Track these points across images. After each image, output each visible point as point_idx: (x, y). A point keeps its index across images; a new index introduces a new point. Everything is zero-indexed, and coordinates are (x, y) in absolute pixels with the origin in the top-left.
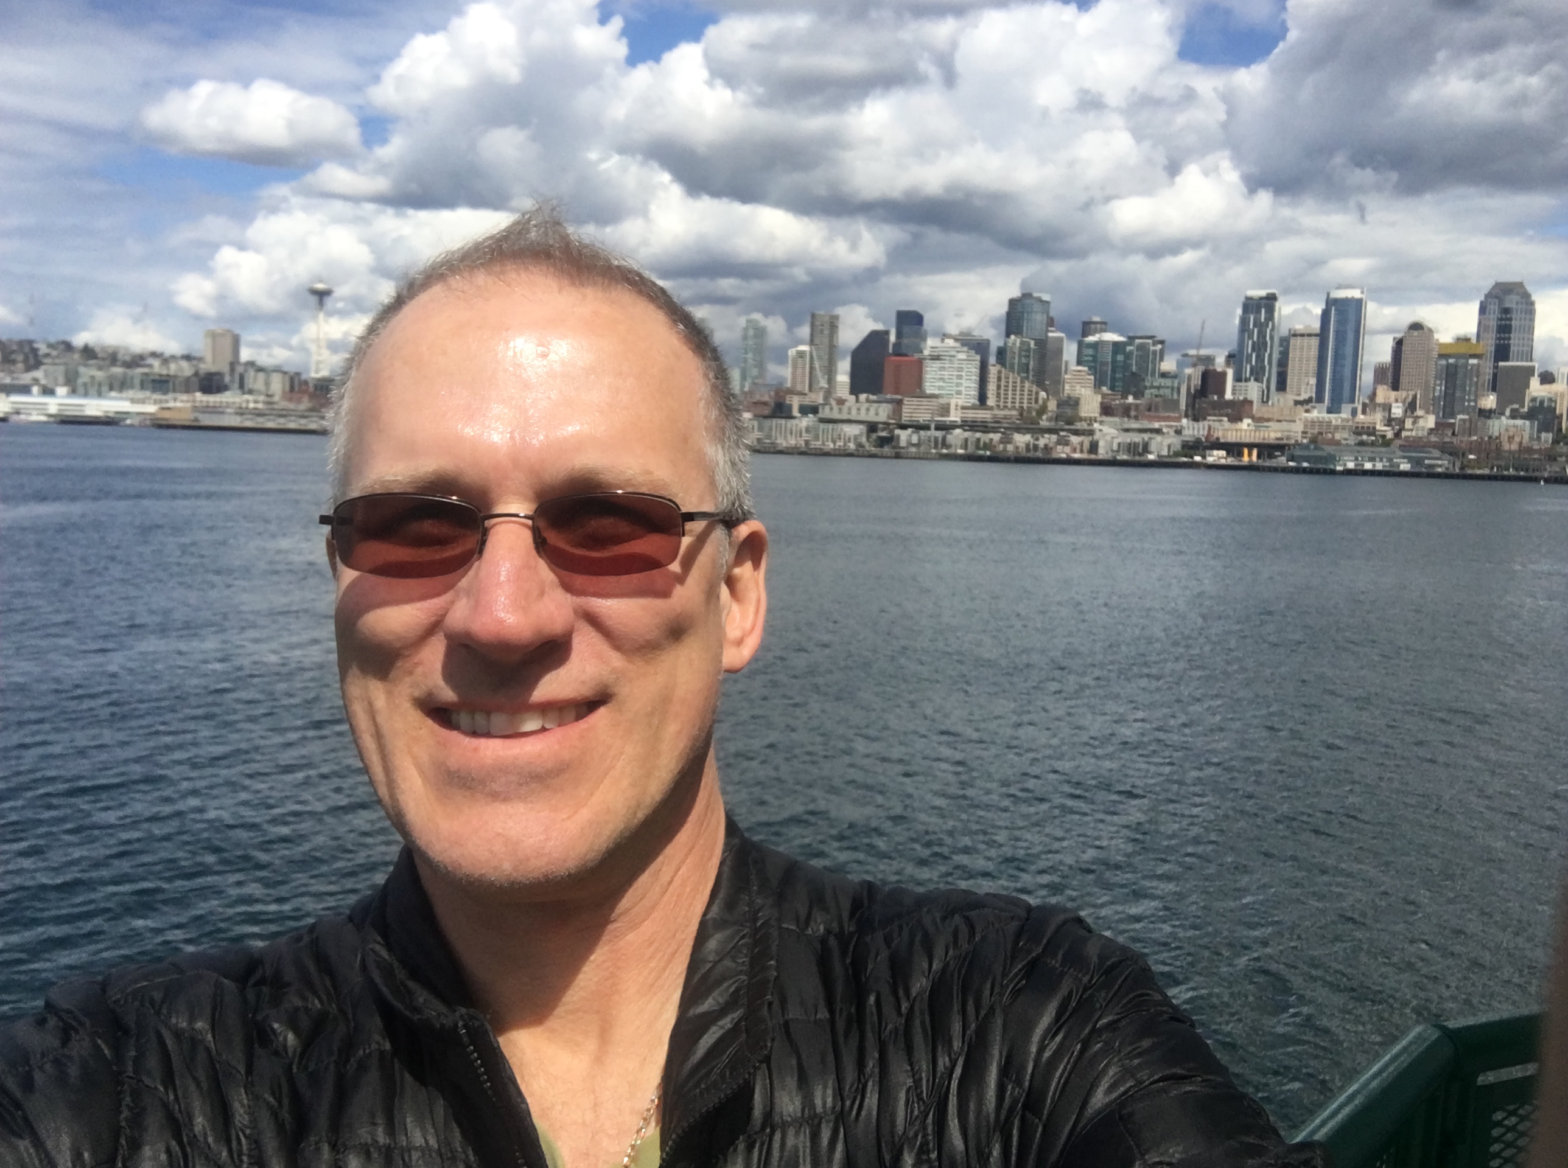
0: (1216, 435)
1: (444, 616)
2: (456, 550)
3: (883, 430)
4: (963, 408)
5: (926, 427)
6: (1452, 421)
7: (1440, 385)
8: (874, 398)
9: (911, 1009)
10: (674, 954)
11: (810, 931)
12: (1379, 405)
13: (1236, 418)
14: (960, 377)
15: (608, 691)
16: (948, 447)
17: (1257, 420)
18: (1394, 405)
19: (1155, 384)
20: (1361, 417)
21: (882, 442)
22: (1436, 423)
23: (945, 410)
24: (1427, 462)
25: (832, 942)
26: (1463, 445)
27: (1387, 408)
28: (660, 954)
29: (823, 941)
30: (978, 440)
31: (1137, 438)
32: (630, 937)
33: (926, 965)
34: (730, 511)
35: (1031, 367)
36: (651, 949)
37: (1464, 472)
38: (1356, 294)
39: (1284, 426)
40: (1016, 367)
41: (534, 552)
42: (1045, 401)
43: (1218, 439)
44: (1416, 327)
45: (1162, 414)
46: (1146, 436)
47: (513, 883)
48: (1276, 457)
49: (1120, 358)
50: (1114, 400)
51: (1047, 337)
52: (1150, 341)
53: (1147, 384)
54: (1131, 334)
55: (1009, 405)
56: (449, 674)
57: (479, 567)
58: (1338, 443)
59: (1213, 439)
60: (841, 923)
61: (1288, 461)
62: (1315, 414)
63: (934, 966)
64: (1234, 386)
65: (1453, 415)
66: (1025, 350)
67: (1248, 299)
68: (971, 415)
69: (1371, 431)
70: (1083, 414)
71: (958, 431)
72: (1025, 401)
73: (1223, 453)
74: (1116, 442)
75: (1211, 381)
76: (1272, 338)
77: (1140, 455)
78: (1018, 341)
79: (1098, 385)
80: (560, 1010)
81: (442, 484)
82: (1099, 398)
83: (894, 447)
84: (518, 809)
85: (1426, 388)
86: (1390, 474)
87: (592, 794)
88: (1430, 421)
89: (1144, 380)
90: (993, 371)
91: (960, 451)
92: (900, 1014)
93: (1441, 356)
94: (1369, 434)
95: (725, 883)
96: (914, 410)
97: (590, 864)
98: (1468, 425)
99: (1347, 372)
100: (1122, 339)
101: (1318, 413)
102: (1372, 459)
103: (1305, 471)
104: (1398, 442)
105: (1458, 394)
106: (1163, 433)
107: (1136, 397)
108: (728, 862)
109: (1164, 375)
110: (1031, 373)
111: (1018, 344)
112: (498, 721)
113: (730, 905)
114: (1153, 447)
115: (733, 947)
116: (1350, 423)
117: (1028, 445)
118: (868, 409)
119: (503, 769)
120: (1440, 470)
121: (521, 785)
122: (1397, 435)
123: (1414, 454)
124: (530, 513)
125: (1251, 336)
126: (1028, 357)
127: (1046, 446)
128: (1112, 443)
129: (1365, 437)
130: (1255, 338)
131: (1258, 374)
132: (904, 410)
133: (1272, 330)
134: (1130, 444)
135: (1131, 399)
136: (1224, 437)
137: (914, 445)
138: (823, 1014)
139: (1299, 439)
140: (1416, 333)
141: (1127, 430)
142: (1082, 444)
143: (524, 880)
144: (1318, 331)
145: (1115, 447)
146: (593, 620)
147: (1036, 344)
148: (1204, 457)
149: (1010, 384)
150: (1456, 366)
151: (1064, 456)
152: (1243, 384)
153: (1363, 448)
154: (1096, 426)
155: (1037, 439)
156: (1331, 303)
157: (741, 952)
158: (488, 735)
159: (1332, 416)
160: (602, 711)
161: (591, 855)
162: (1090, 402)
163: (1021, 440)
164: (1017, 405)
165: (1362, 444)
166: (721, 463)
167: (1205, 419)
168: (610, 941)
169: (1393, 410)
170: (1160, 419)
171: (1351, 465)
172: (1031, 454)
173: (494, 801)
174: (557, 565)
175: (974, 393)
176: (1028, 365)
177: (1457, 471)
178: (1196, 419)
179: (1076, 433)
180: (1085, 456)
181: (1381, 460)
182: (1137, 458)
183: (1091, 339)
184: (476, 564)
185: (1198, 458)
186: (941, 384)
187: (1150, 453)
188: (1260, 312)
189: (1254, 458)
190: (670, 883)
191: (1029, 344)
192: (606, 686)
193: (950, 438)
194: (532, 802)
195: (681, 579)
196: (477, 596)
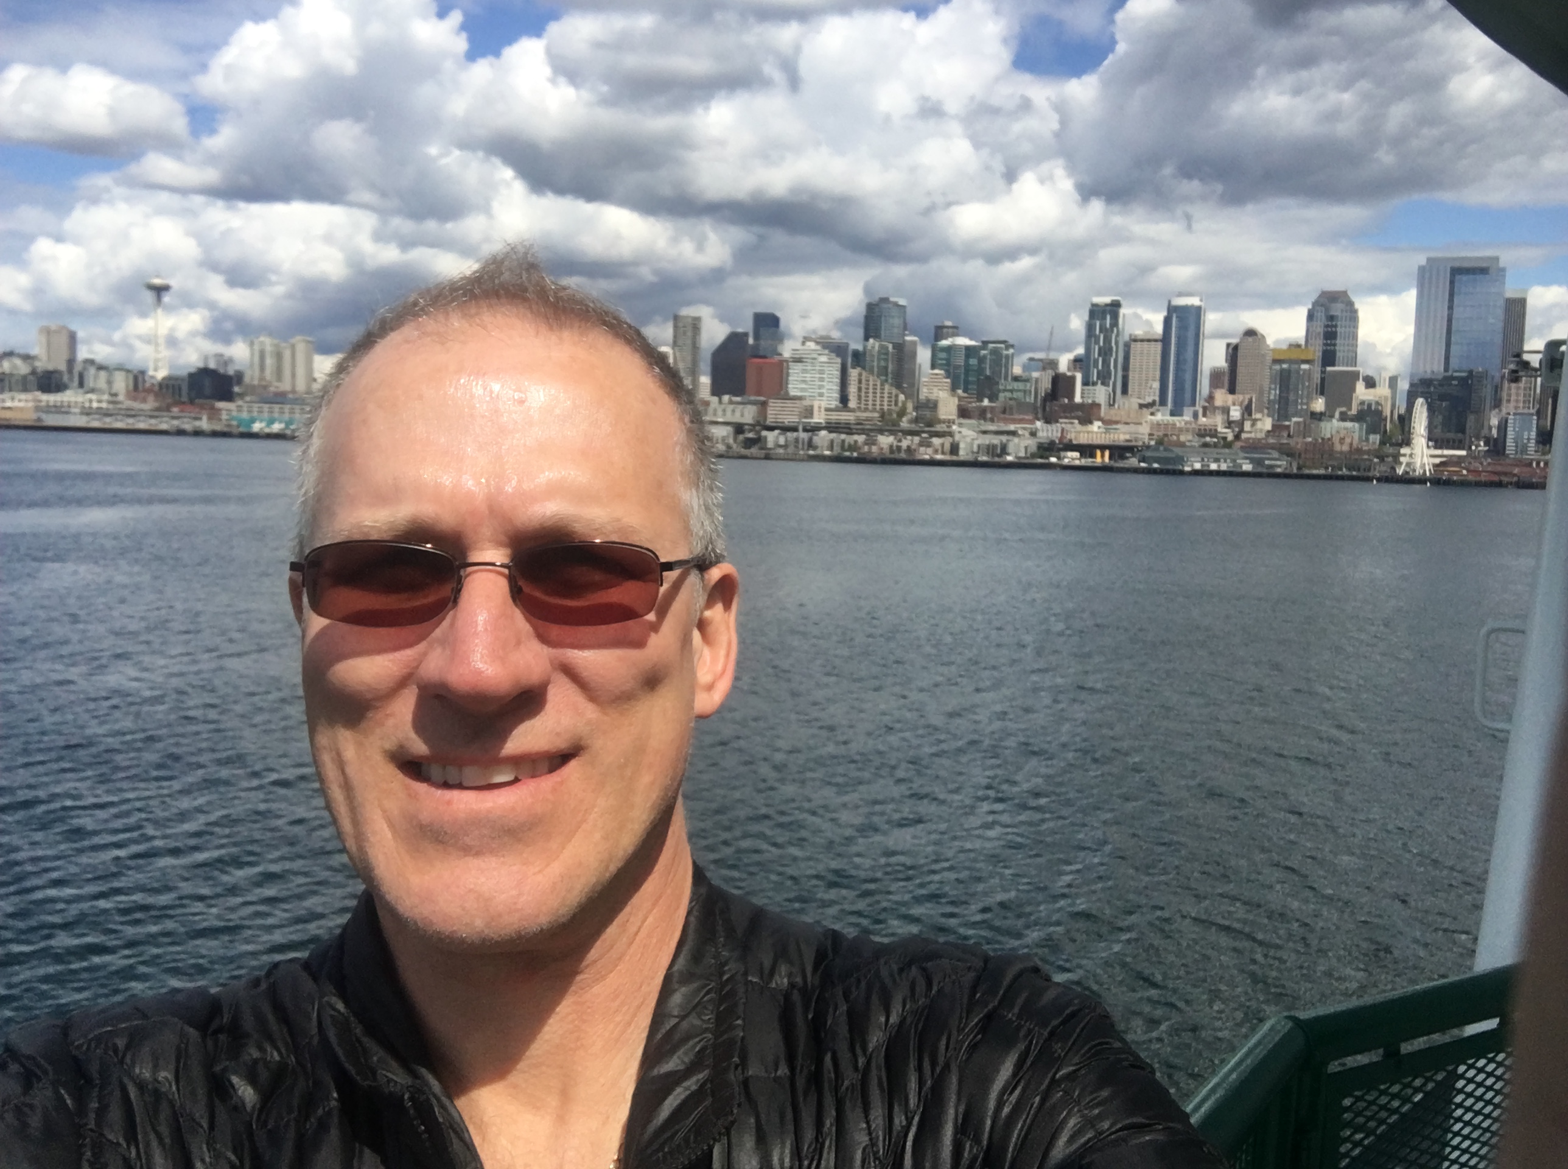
0: (1068, 437)
1: (417, 667)
2: (431, 598)
3: (750, 431)
4: (827, 410)
5: (794, 429)
6: (1287, 423)
7: (1275, 389)
8: (738, 399)
9: (869, 1063)
10: (639, 1007)
11: (774, 985)
12: (1218, 408)
13: (1086, 421)
14: (822, 379)
15: (582, 743)
16: (815, 448)
17: (1105, 422)
18: (1232, 408)
19: (1008, 388)
20: (1203, 420)
21: (749, 443)
22: (1273, 426)
23: (809, 412)
24: (1267, 462)
25: (796, 996)
26: (1299, 446)
27: (1226, 411)
28: (626, 1008)
29: (787, 996)
30: (843, 441)
31: (996, 440)
32: (596, 989)
33: (883, 1019)
34: (704, 555)
35: (890, 370)
36: (617, 1003)
37: (1301, 472)
38: (1195, 301)
39: (1132, 428)
40: (876, 370)
41: (510, 601)
42: (904, 403)
43: (1071, 440)
44: (1251, 333)
45: (1016, 416)
46: (1004, 438)
47: (484, 939)
48: (1127, 458)
49: (973, 362)
50: (970, 403)
51: (904, 341)
52: (1003, 346)
53: (1001, 387)
54: (985, 339)
55: (870, 407)
56: (420, 724)
57: (454, 617)
58: (1182, 445)
59: (1065, 441)
60: (804, 977)
61: (1140, 461)
62: (1159, 417)
63: (892, 1021)
64: (1083, 390)
65: (1287, 418)
66: (883, 351)
67: (1094, 305)
68: (835, 417)
69: (1214, 433)
70: (942, 417)
71: (823, 433)
72: (886, 403)
73: (1076, 454)
74: (976, 443)
75: (1061, 385)
76: (1117, 343)
77: (999, 456)
78: (877, 345)
79: (954, 388)
80: (522, 1065)
81: (419, 531)
82: (956, 400)
83: (762, 449)
84: (489, 863)
85: (1261, 393)
86: (1234, 474)
87: (564, 848)
88: (1267, 424)
89: (997, 383)
90: (854, 373)
91: (827, 453)
92: (856, 1069)
93: (1276, 361)
94: (1212, 436)
95: (691, 935)
96: (777, 412)
97: (563, 920)
98: (1302, 426)
99: (1188, 377)
100: (973, 343)
101: (1162, 416)
102: (1217, 460)
103: (1154, 472)
104: (1238, 444)
105: (1292, 397)
106: (1019, 436)
107: (991, 401)
108: (695, 913)
109: (1016, 379)
110: (890, 376)
111: (877, 348)
112: (470, 774)
113: (697, 957)
114: (1011, 448)
115: (699, 1003)
116: (1193, 426)
117: (891, 446)
118: (733, 411)
119: (476, 821)
120: (1279, 470)
121: (494, 838)
122: (1237, 437)
123: (1256, 456)
124: (506, 561)
125: (1097, 342)
126: (886, 360)
127: (908, 447)
128: (972, 444)
129: (1208, 439)
130: (1101, 344)
131: (1104, 378)
132: (769, 412)
133: (1117, 335)
134: (988, 446)
135: (986, 402)
136: (1076, 438)
137: (781, 446)
138: (783, 1071)
139: (1146, 441)
140: (1250, 339)
141: (985, 432)
142: (943, 445)
143: (496, 937)
144: (1160, 337)
145: (975, 449)
146: (569, 672)
147: (894, 348)
148: (1059, 458)
149: (871, 387)
150: (1289, 371)
151: (927, 457)
152: (1090, 388)
153: (1207, 450)
154: (954, 427)
155: (900, 441)
156: (1172, 310)
157: (707, 1009)
158: (460, 786)
159: (1175, 418)
160: (573, 764)
161: (564, 911)
162: (948, 406)
163: (885, 441)
164: (878, 407)
165: (1206, 445)
166: (696, 507)
167: (1057, 422)
168: (576, 993)
169: (1232, 413)
170: (1014, 421)
171: (1198, 466)
172: (896, 456)
173: (465, 856)
174: (533, 614)
175: (836, 395)
176: (886, 368)
177: (1295, 471)
178: (1048, 421)
179: (938, 435)
180: (947, 457)
181: (1225, 461)
182: (997, 459)
183: (945, 343)
184: (451, 613)
185: (1053, 460)
186: (804, 386)
187: (1008, 454)
188: (1105, 319)
189: (1107, 459)
190: (636, 934)
191: (887, 348)
192: (581, 739)
193: (816, 440)
194: (503, 856)
195: (655, 627)
196: (453, 645)
